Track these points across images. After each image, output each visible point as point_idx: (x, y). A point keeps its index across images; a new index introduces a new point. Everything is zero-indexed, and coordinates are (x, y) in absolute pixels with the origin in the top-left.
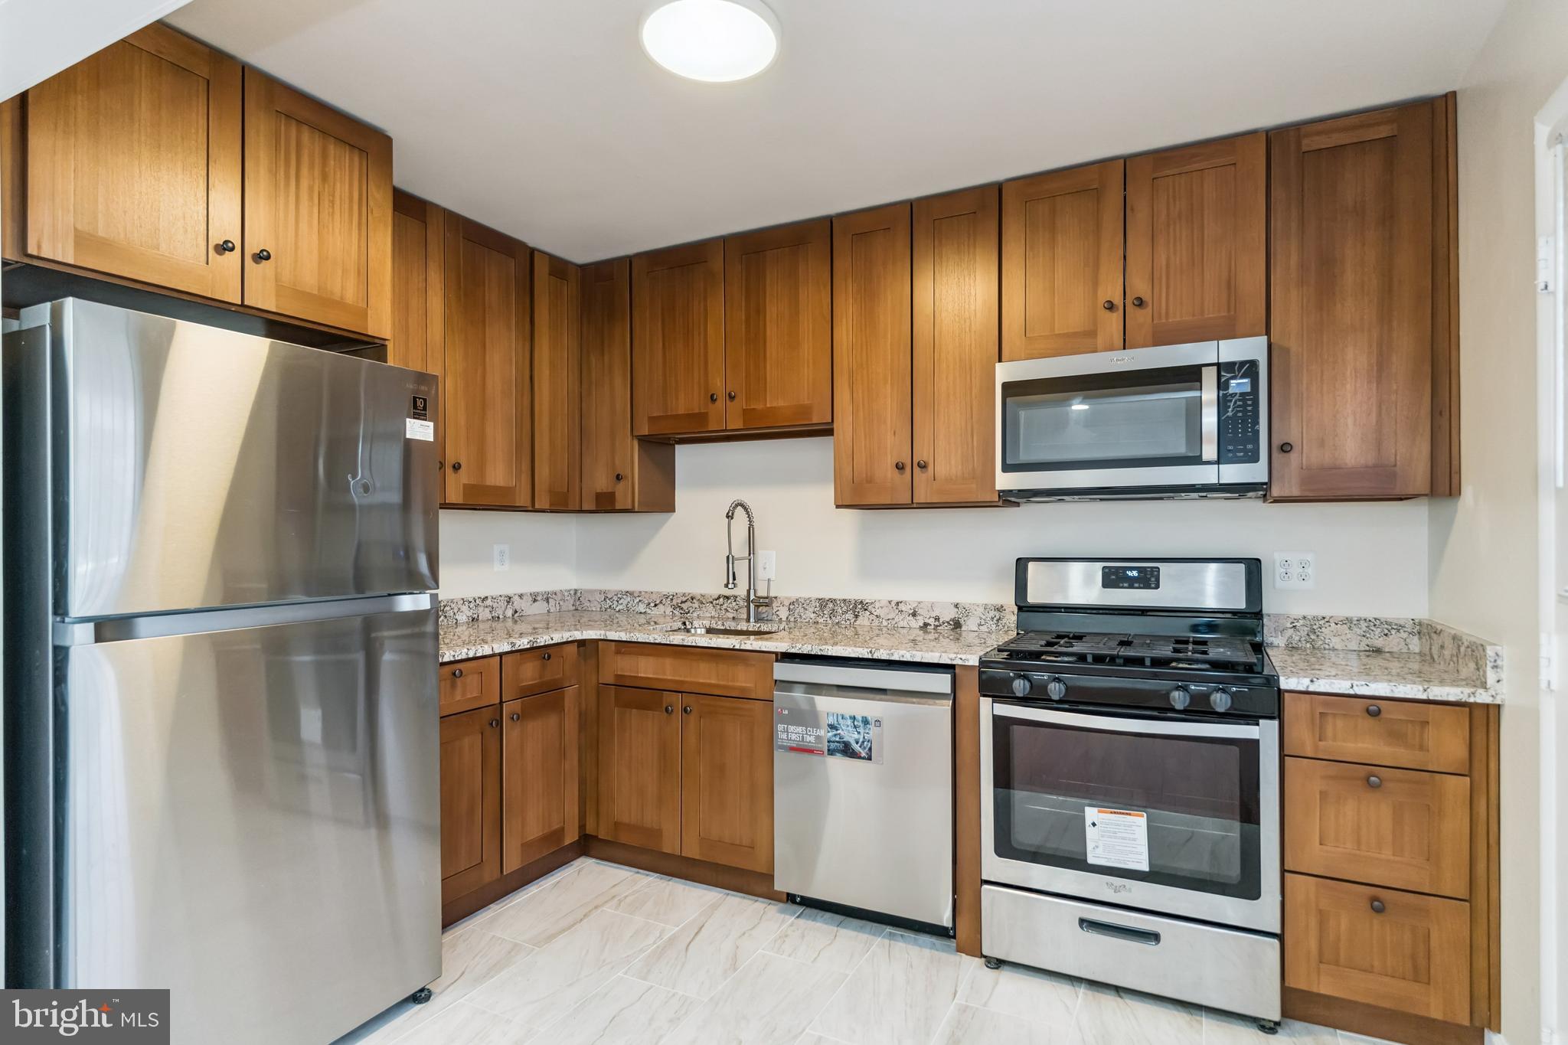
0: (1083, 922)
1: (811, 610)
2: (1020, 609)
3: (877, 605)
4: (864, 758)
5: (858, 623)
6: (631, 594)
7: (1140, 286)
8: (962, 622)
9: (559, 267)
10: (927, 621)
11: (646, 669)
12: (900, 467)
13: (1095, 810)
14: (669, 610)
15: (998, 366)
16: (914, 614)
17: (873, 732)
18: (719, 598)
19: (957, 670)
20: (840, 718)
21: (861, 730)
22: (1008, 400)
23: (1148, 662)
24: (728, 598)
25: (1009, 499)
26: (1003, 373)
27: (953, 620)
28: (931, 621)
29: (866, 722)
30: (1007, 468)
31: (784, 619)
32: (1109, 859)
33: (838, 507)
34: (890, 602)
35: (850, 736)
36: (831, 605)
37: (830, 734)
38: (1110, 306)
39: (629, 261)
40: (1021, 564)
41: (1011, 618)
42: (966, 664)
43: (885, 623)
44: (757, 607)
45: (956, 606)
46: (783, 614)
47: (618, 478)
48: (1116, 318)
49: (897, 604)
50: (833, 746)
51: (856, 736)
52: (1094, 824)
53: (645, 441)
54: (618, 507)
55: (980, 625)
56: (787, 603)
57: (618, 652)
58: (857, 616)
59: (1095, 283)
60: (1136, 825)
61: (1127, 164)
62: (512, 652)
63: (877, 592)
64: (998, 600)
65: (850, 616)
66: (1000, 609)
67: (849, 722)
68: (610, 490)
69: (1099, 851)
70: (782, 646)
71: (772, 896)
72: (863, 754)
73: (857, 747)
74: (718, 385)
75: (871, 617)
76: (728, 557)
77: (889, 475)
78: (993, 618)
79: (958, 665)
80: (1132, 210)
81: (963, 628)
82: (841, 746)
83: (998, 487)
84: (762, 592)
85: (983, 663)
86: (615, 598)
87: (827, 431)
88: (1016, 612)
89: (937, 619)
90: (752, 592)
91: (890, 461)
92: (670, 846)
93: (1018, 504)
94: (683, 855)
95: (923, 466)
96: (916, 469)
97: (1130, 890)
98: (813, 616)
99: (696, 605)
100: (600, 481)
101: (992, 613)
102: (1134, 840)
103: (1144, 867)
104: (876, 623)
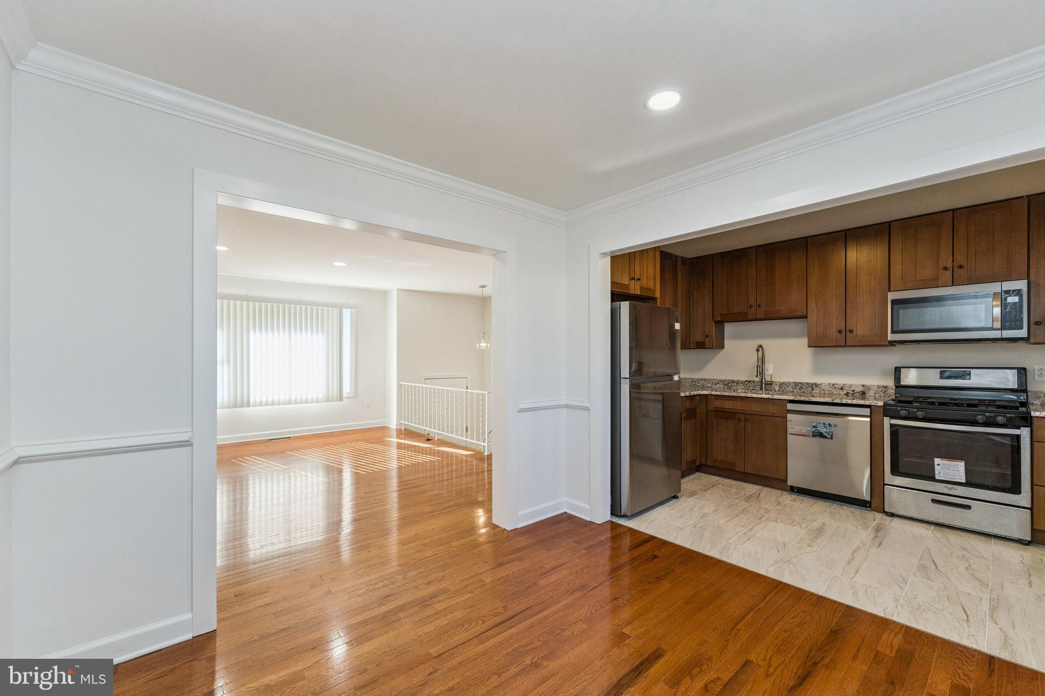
0: (933, 500)
1: (791, 387)
2: (897, 387)
3: (823, 385)
4: (829, 438)
5: (813, 392)
6: (705, 380)
7: (960, 260)
8: (866, 392)
9: (684, 260)
10: (848, 391)
11: (728, 405)
12: (840, 332)
13: (939, 459)
14: (722, 386)
15: (889, 293)
16: (842, 389)
17: (833, 429)
18: (746, 381)
19: (872, 407)
20: (818, 424)
21: (828, 428)
22: (894, 306)
23: (965, 405)
24: (750, 382)
25: (892, 343)
26: (891, 296)
27: (861, 391)
28: (851, 392)
29: (830, 425)
30: (893, 332)
31: (777, 390)
32: (946, 478)
33: (809, 347)
34: (829, 384)
35: (823, 430)
36: (800, 385)
37: (813, 429)
38: (946, 268)
39: (713, 255)
40: (898, 370)
41: (892, 391)
42: (877, 405)
43: (827, 392)
44: (765, 384)
45: (863, 386)
46: (777, 388)
47: (707, 336)
48: (949, 273)
49: (833, 385)
50: (814, 434)
51: (825, 430)
52: (939, 465)
53: (717, 323)
54: (706, 347)
55: (875, 393)
56: (778, 384)
57: (716, 399)
58: (813, 389)
59: (938, 259)
60: (960, 466)
61: (954, 212)
62: (685, 396)
63: (824, 380)
64: (885, 383)
65: (810, 389)
66: (886, 387)
67: (822, 425)
68: (703, 341)
69: (941, 474)
70: (792, 398)
71: (783, 489)
72: (829, 437)
73: (826, 434)
74: (752, 301)
75: (820, 390)
76: (757, 366)
77: (834, 335)
78: (882, 391)
79: (873, 405)
80: (957, 230)
81: (867, 395)
82: (819, 434)
83: (889, 339)
84: (768, 379)
85: (885, 404)
86: (697, 381)
87: (805, 317)
88: (895, 388)
89: (853, 391)
90: (763, 379)
91: (835, 330)
92: (740, 468)
93: (895, 345)
94: (746, 471)
95: (851, 331)
96: (848, 333)
97: (956, 489)
98: (791, 389)
99: (735, 384)
100: (699, 337)
101: (881, 389)
102: (958, 471)
103: (963, 481)
104: (823, 392)
